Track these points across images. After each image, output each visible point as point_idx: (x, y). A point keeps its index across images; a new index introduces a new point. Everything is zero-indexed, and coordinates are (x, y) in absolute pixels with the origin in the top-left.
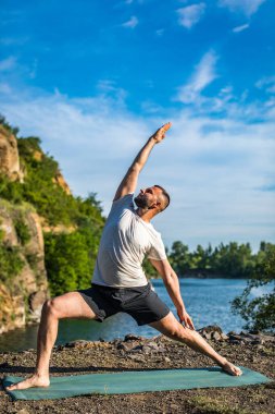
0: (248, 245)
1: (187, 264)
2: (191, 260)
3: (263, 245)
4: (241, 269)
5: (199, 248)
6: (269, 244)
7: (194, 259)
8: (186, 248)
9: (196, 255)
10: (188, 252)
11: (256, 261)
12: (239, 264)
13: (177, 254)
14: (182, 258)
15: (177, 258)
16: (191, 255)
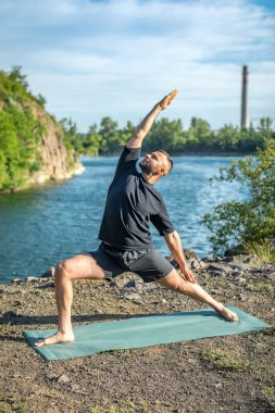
0: (179, 121)
1: (116, 141)
2: (120, 136)
3: (194, 121)
4: (172, 146)
5: (129, 124)
6: (200, 120)
7: (124, 135)
8: (115, 125)
9: (126, 132)
10: (117, 129)
11: (187, 137)
12: (169, 141)
13: (106, 130)
14: (111, 135)
15: (106, 135)
16: (120, 132)
